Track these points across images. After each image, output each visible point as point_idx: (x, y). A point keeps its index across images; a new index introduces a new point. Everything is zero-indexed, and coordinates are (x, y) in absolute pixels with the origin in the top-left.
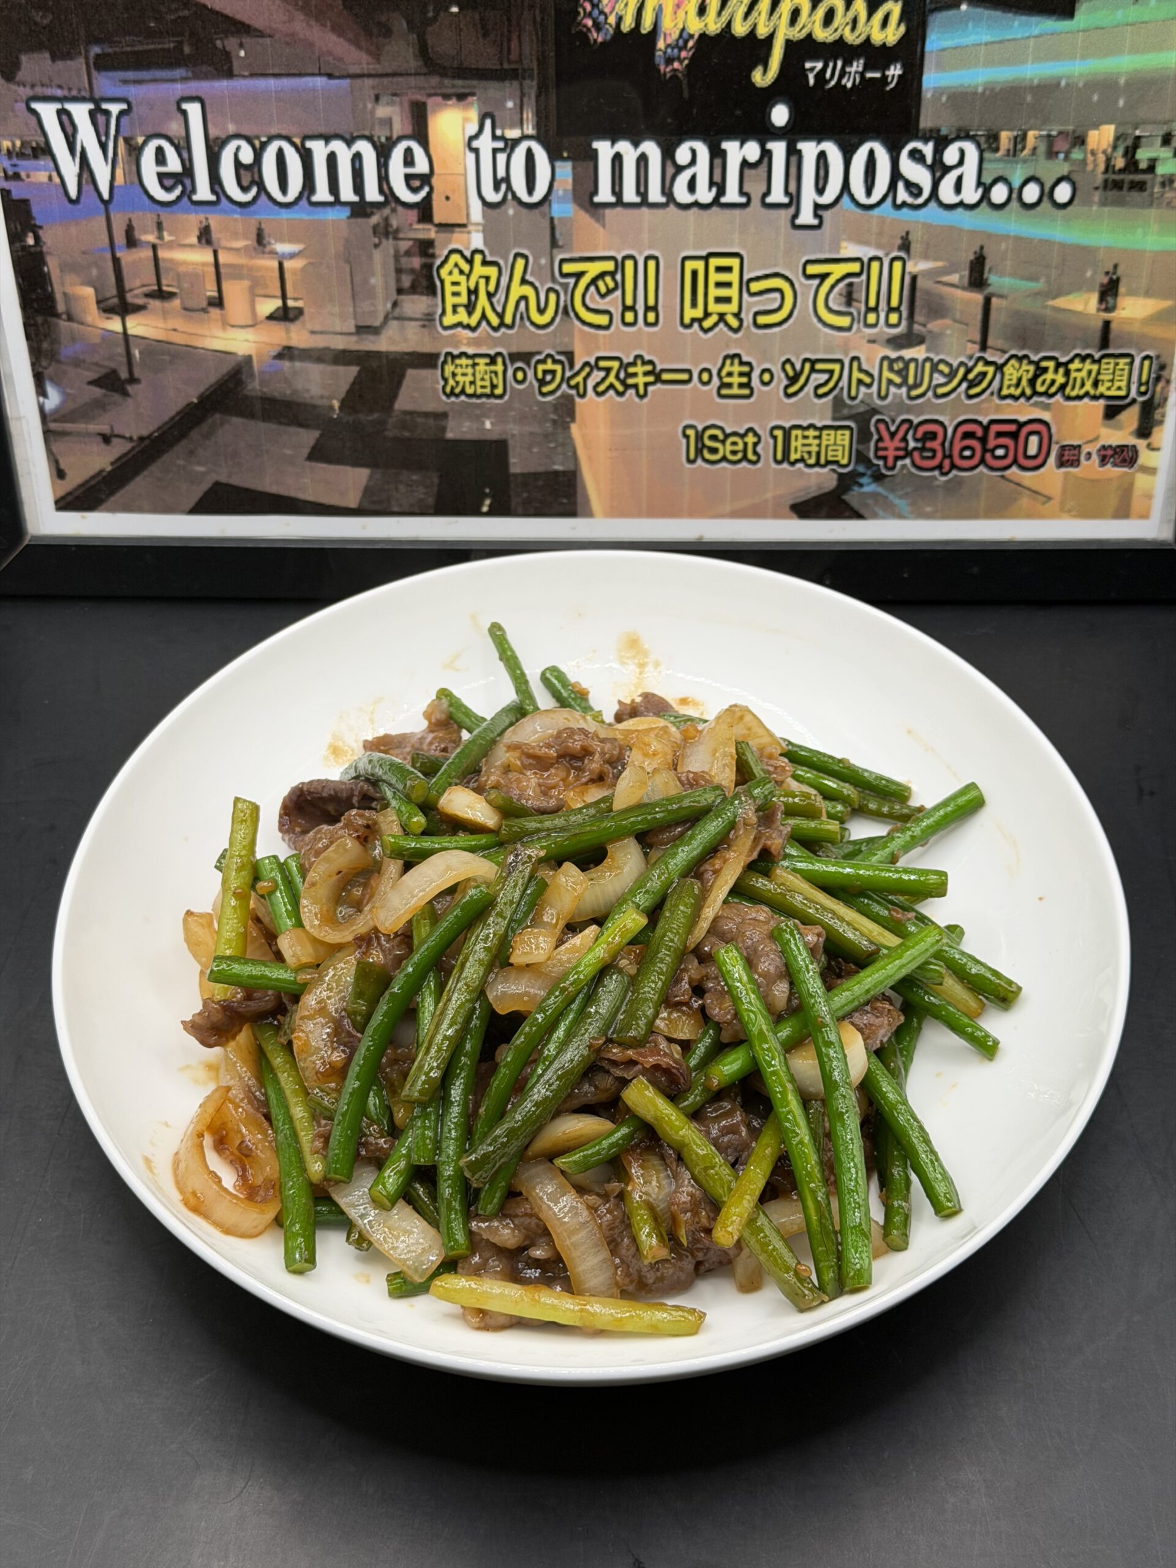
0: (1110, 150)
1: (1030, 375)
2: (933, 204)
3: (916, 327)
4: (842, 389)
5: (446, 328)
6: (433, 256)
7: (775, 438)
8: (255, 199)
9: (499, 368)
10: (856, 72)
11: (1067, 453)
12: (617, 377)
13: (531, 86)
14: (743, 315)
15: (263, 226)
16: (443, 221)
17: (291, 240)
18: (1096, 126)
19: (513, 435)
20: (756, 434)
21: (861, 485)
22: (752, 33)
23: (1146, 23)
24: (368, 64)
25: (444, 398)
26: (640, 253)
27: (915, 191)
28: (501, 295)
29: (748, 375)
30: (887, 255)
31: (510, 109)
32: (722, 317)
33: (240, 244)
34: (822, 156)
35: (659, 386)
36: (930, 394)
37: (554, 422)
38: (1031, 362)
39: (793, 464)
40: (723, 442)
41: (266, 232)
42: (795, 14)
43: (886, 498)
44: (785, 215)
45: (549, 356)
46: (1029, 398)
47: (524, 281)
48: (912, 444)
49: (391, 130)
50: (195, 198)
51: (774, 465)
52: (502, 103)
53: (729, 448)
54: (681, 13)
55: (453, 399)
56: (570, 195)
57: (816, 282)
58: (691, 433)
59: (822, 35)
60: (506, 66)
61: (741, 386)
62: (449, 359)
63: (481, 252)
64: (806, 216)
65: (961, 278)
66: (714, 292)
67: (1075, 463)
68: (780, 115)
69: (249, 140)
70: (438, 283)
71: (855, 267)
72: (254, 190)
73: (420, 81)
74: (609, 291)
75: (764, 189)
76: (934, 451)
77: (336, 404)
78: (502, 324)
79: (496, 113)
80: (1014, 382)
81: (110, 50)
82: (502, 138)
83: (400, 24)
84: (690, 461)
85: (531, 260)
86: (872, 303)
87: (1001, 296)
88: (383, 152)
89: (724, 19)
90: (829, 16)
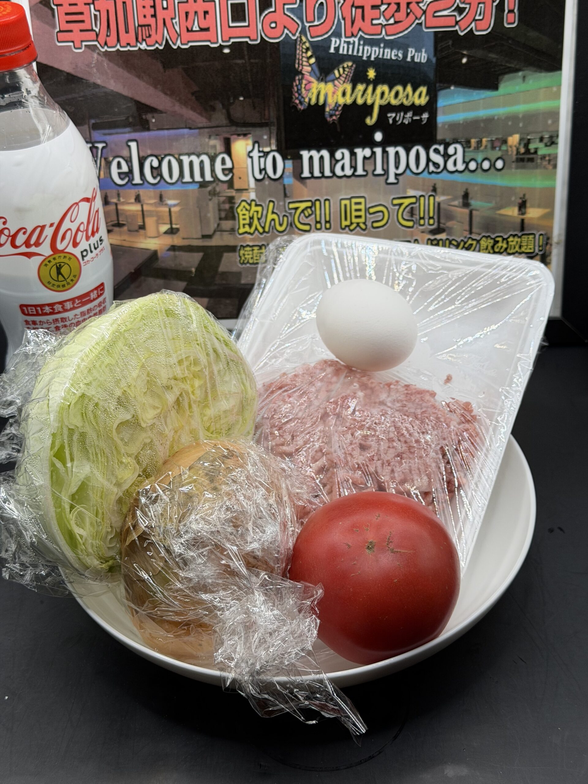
0: (517, 146)
1: (492, 244)
2: (445, 172)
3: (442, 225)
5: (240, 234)
6: (234, 203)
8: (159, 182)
9: (263, 251)
10: (410, 117)
13: (274, 129)
14: (367, 223)
15: (163, 193)
16: (239, 188)
17: (174, 199)
18: (511, 135)
22: (365, 103)
23: (529, 91)
24: (206, 123)
25: (240, 265)
26: (322, 197)
27: (437, 166)
28: (263, 220)
30: (427, 194)
31: (266, 139)
32: (358, 224)
33: (152, 201)
34: (397, 153)
38: (492, 239)
41: (164, 196)
42: (383, 94)
44: (383, 179)
49: (216, 149)
50: (134, 182)
52: (261, 137)
54: (335, 96)
55: (244, 266)
56: (292, 174)
57: (397, 207)
59: (394, 102)
60: (263, 121)
62: (242, 248)
63: (254, 201)
64: (392, 179)
65: (459, 202)
68: (378, 136)
69: (156, 157)
70: (236, 215)
71: (413, 200)
72: (159, 178)
73: (228, 129)
74: (310, 215)
75: (373, 168)
77: (193, 270)
78: (264, 232)
79: (260, 141)
80: (485, 248)
81: (98, 121)
82: (262, 152)
83: (219, 106)
85: (276, 203)
86: (422, 215)
87: (476, 210)
88: (213, 160)
89: (353, 97)
90: (397, 95)
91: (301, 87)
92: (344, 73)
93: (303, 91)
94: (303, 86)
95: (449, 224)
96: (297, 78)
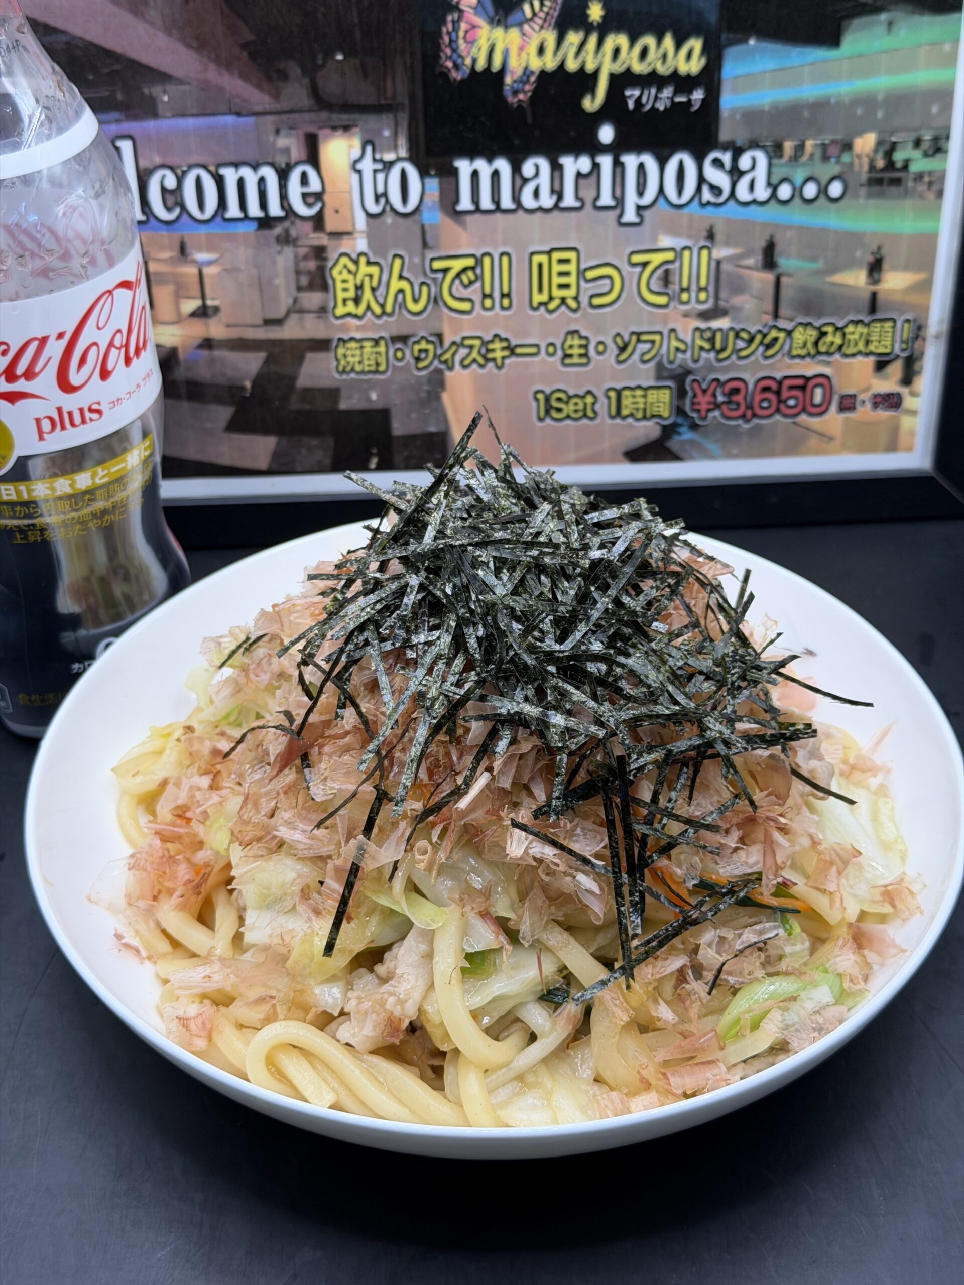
0: (871, 154)
1: (813, 339)
2: (732, 203)
3: (722, 303)
4: (662, 356)
5: (338, 318)
6: (326, 259)
7: (609, 398)
8: (178, 218)
9: (382, 348)
10: (668, 98)
11: (844, 401)
12: (479, 352)
13: (404, 118)
14: (581, 299)
15: (187, 240)
16: (334, 231)
17: (208, 250)
18: (860, 133)
19: (395, 405)
20: (595, 396)
21: (679, 434)
22: (582, 70)
23: (897, 50)
24: (270, 104)
25: (337, 376)
26: (496, 250)
27: (716, 192)
28: (381, 291)
29: (585, 347)
31: (387, 137)
32: (563, 300)
33: (166, 255)
34: (641, 166)
35: (513, 359)
36: (734, 357)
37: (429, 392)
38: (815, 328)
39: (624, 418)
40: (567, 403)
41: (188, 244)
42: (617, 52)
43: (699, 444)
44: (612, 215)
45: (423, 338)
46: (813, 357)
47: (401, 277)
48: (720, 398)
49: (290, 156)
51: (609, 421)
52: (379, 132)
53: (572, 407)
54: (524, 55)
55: (344, 377)
56: (437, 205)
57: (638, 269)
58: (541, 396)
59: (639, 68)
60: (383, 102)
61: (581, 356)
62: (341, 344)
63: (365, 254)
64: (630, 215)
66: (556, 280)
67: (852, 408)
68: (606, 134)
69: (172, 168)
70: (330, 282)
71: (670, 256)
72: (177, 211)
73: (313, 116)
74: (471, 283)
75: (593, 194)
76: (738, 404)
77: (248, 384)
78: (384, 313)
79: (376, 142)
80: (801, 345)
82: (381, 161)
83: (295, 70)
84: (541, 419)
85: (407, 260)
86: (685, 284)
87: (789, 275)
88: (283, 175)
89: (559, 58)
90: (644, 53)
91: (457, 36)
92: (541, 10)
93: (462, 44)
94: (461, 34)
95: (737, 300)
96: (449, 18)
